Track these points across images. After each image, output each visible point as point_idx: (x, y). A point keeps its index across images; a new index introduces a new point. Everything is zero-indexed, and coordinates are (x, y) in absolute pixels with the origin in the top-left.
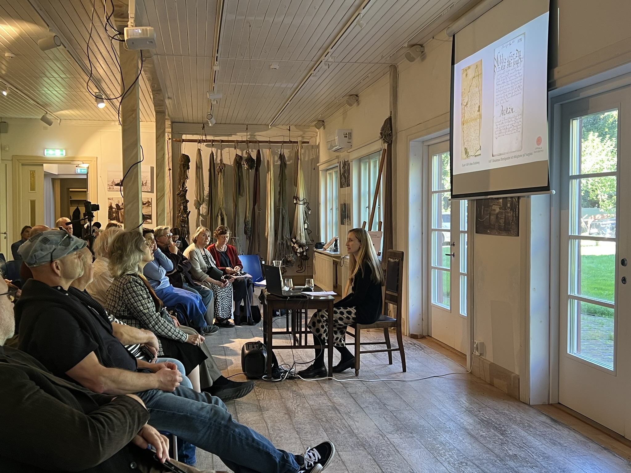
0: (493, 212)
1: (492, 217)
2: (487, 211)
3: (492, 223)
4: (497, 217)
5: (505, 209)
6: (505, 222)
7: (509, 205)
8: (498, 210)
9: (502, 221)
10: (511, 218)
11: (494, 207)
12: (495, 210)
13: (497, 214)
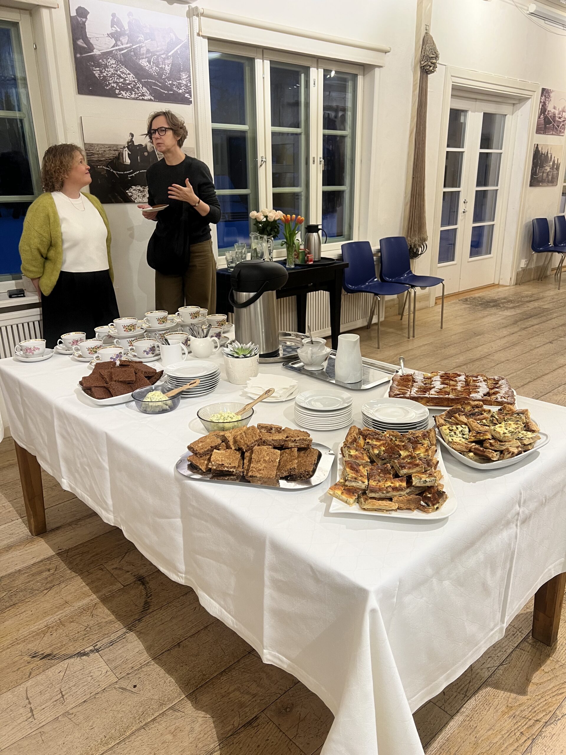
0: (545, 171)
1: (544, 174)
2: (541, 170)
3: (544, 178)
4: (548, 174)
5: (553, 169)
6: (552, 178)
7: (555, 167)
8: (548, 169)
9: (550, 177)
10: (555, 175)
11: (546, 168)
12: (546, 170)
13: (548, 172)
